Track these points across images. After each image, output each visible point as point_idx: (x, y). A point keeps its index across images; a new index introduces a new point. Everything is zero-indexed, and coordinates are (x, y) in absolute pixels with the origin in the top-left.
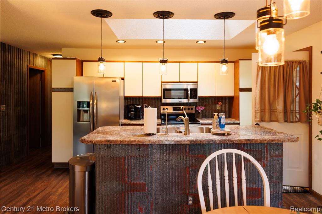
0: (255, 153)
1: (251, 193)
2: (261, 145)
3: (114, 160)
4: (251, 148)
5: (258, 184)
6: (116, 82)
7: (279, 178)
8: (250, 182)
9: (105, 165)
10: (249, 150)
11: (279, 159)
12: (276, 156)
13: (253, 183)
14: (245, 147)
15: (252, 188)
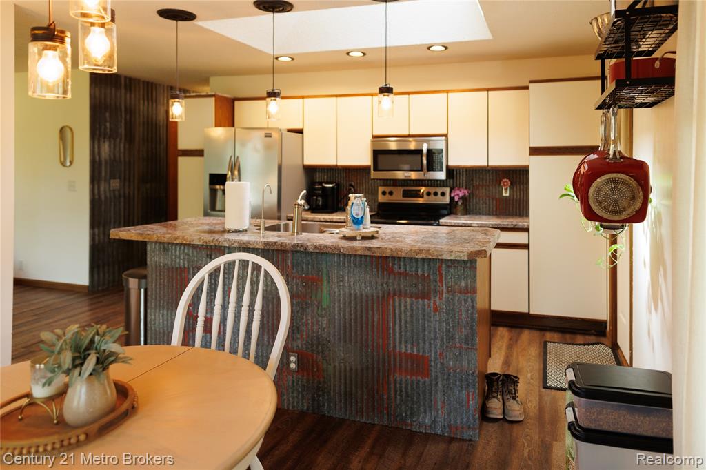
0: (414, 281)
1: (409, 364)
2: (429, 265)
3: (173, 272)
4: (408, 269)
5: (424, 347)
6: (271, 137)
7: (466, 339)
8: (406, 342)
9: (160, 279)
10: (403, 273)
11: (468, 298)
12: (460, 292)
13: (412, 344)
14: (396, 266)
15: (411, 353)
